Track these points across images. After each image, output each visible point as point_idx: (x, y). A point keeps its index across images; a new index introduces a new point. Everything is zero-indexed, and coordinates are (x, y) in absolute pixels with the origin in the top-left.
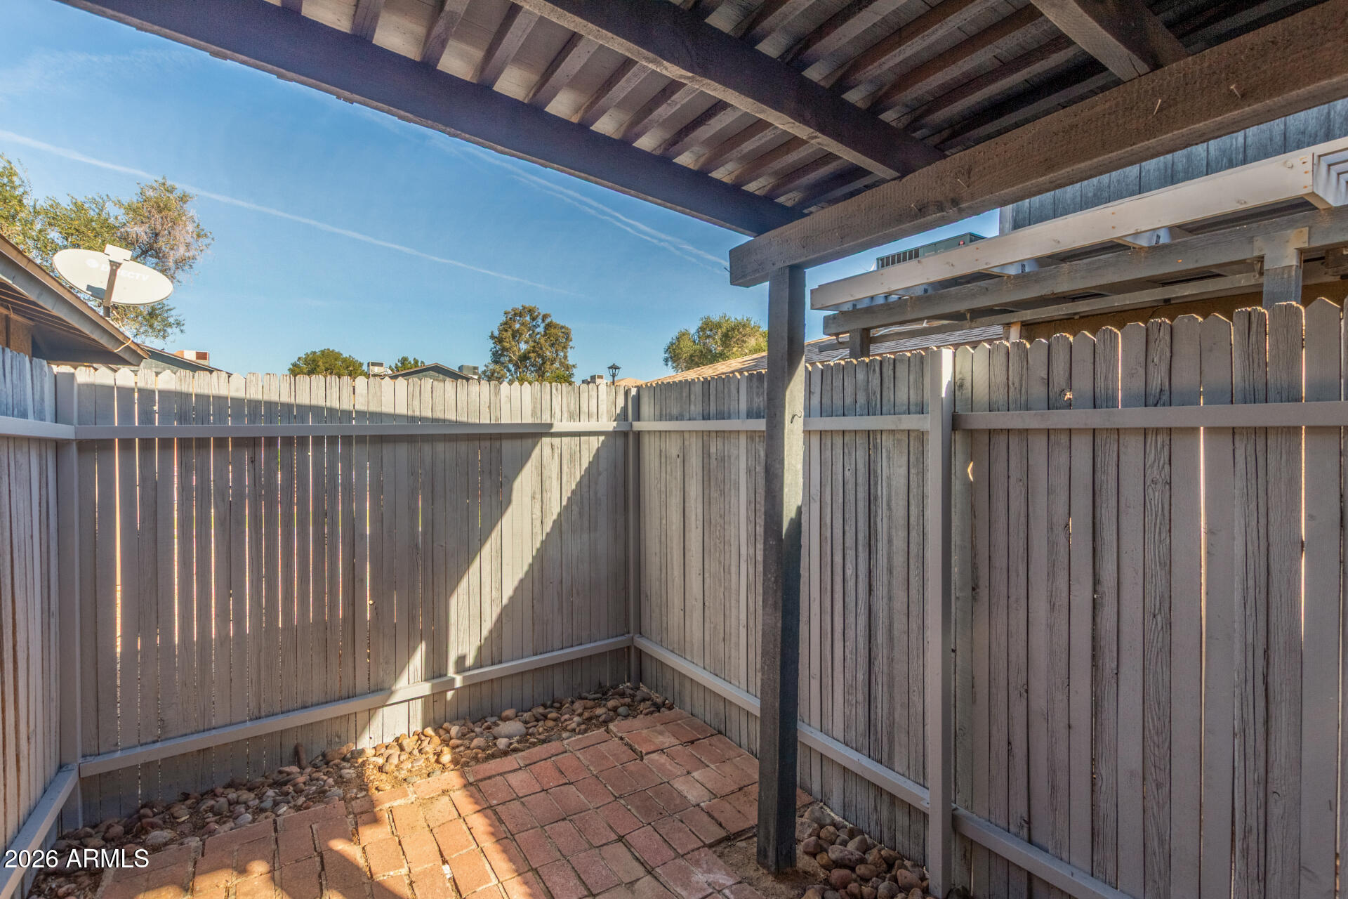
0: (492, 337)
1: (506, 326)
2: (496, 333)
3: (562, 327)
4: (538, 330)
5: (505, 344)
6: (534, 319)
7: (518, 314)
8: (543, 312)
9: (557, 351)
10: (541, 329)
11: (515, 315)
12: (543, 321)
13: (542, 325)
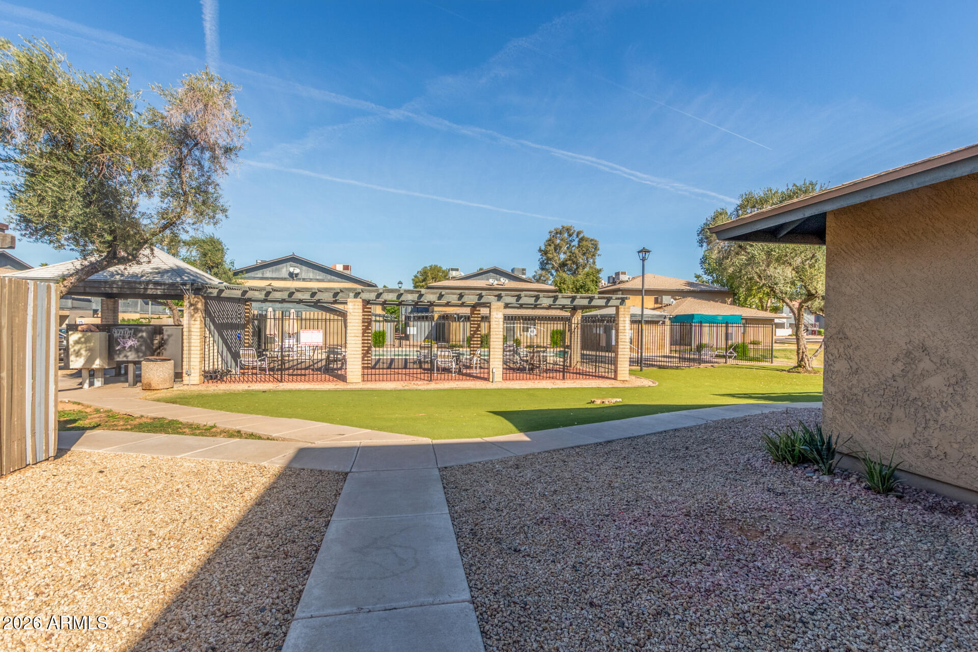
0: (540, 250)
1: (550, 242)
2: (543, 248)
3: (592, 240)
4: (573, 244)
5: (549, 255)
6: (570, 235)
7: (559, 232)
8: (577, 229)
9: (587, 258)
10: (575, 243)
11: (557, 233)
12: (577, 236)
13: (577, 240)
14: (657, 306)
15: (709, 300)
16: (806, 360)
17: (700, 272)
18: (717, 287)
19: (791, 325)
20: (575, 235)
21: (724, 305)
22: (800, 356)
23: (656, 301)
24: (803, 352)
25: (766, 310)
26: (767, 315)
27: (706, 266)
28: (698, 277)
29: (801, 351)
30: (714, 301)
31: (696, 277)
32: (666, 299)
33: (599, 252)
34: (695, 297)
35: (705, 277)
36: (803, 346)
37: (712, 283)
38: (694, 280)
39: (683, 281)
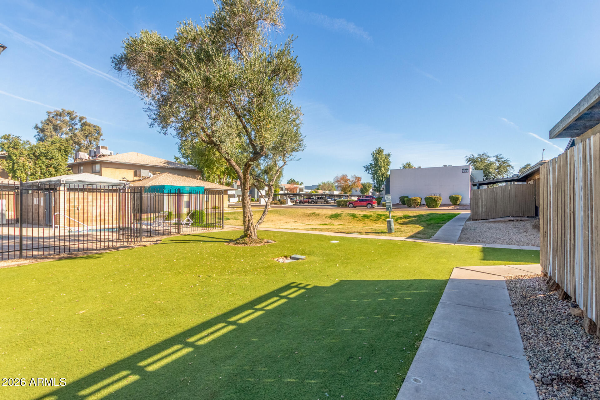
14: (136, 178)
15: (182, 176)
16: (252, 228)
17: (179, 155)
18: (190, 166)
19: (238, 196)
20: (77, 120)
21: (194, 180)
22: (247, 224)
23: (135, 175)
24: (249, 221)
25: (223, 184)
26: (224, 187)
27: (183, 151)
28: (177, 159)
29: (247, 219)
30: (186, 176)
31: (175, 158)
32: (144, 173)
33: (102, 138)
34: (171, 173)
35: (182, 160)
36: (248, 214)
37: (187, 164)
38: (174, 161)
39: (163, 160)
